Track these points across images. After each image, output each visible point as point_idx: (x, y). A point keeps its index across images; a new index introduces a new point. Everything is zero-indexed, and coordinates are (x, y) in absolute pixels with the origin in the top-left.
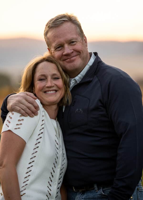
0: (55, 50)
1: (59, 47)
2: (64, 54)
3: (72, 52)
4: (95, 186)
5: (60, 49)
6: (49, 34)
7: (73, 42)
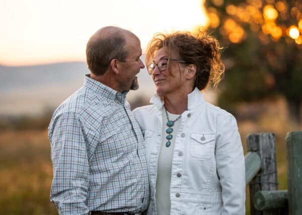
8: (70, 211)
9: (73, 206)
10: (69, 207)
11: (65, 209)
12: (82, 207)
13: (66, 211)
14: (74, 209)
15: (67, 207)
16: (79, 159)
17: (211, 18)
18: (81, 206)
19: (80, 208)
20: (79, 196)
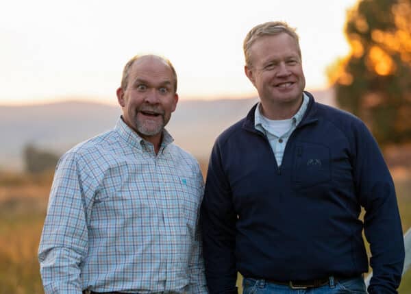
0: (265, 68)
1: (270, 65)
2: (278, 75)
3: (290, 75)
4: (332, 279)
5: (271, 67)
6: (256, 47)
7: (292, 61)
8: (51, 277)
9: (54, 271)
10: (50, 272)
11: (46, 274)
12: (66, 273)
13: (46, 278)
14: (56, 275)
15: (47, 272)
16: (72, 210)
17: (353, 46)
18: (64, 271)
19: (63, 273)
20: (63, 258)
